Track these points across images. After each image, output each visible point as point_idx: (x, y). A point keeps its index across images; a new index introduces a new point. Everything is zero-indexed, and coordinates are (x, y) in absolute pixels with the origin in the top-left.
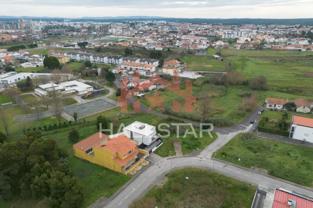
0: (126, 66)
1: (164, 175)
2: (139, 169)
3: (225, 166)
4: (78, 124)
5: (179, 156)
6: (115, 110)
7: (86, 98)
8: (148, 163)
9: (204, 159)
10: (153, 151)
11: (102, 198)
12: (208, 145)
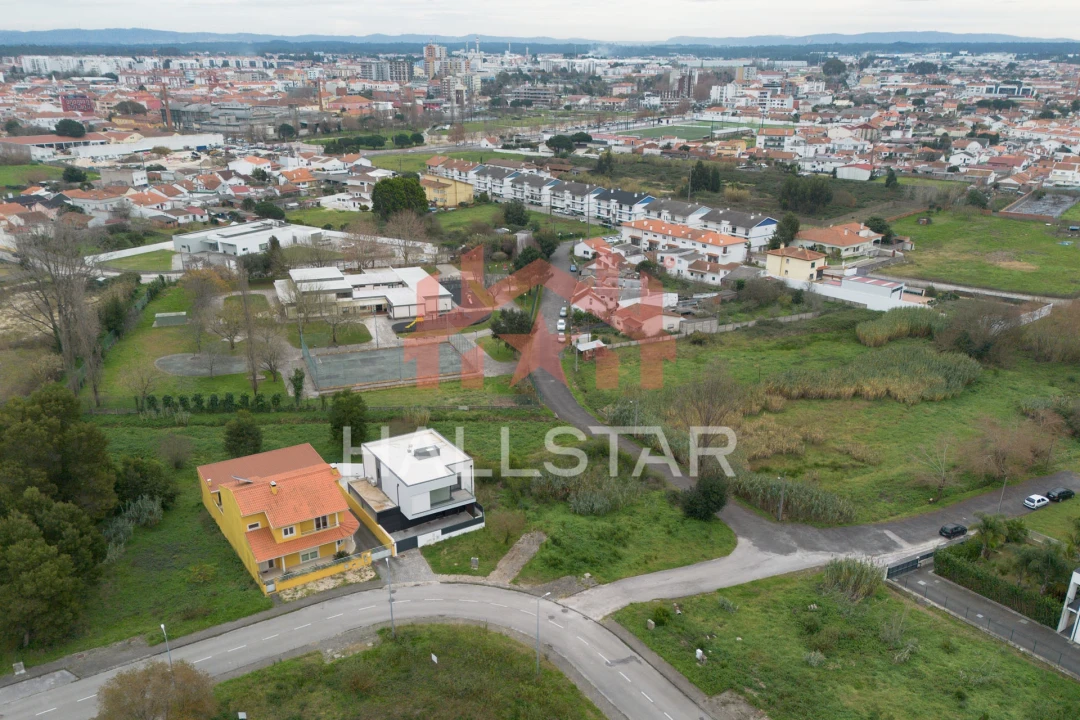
0: (638, 234)
1: (378, 628)
2: (322, 588)
3: (624, 661)
4: (301, 410)
5: (489, 583)
6: (453, 385)
7: (408, 331)
8: (371, 575)
9: (571, 615)
10: (420, 544)
11: (137, 640)
12: (650, 571)
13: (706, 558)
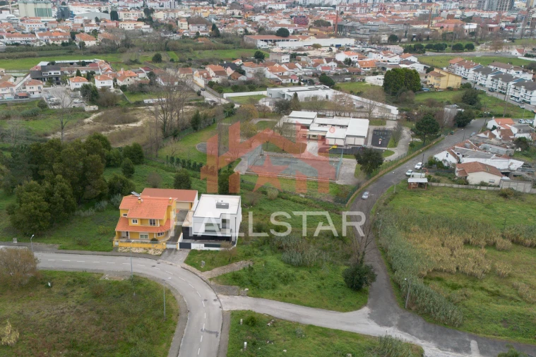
1: (134, 275)
3: (211, 332)
5: (201, 275)
8: (160, 253)
9: (216, 303)
10: (192, 248)
13: (327, 308)
